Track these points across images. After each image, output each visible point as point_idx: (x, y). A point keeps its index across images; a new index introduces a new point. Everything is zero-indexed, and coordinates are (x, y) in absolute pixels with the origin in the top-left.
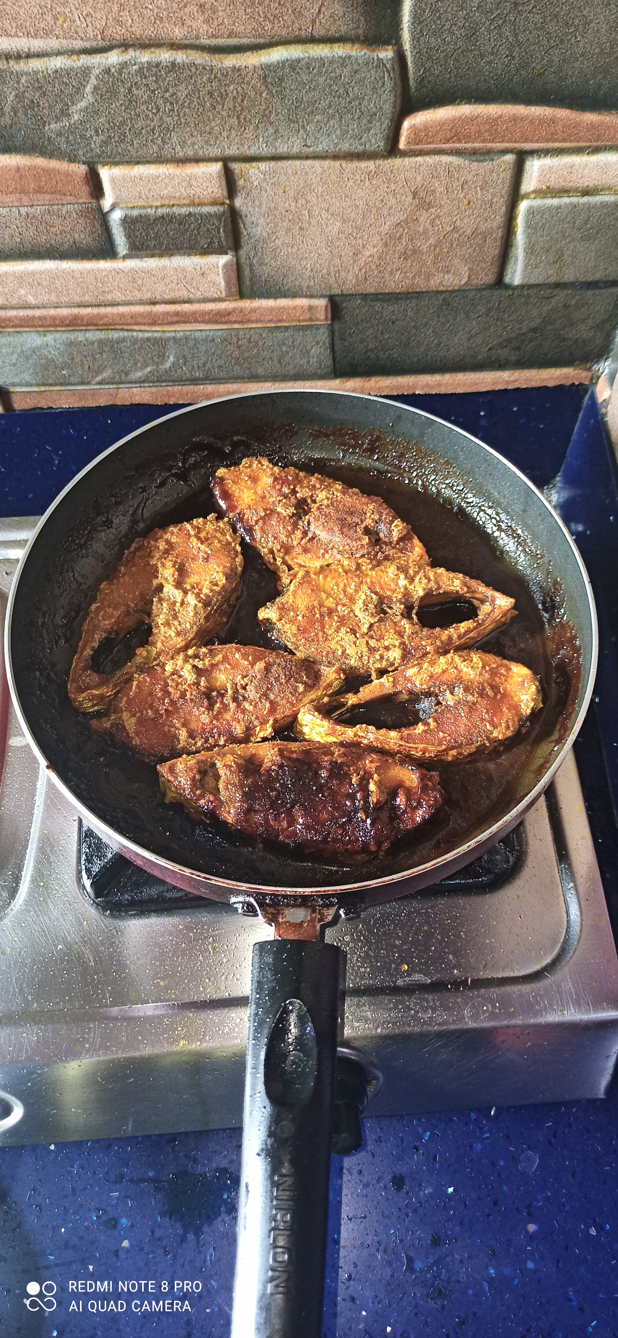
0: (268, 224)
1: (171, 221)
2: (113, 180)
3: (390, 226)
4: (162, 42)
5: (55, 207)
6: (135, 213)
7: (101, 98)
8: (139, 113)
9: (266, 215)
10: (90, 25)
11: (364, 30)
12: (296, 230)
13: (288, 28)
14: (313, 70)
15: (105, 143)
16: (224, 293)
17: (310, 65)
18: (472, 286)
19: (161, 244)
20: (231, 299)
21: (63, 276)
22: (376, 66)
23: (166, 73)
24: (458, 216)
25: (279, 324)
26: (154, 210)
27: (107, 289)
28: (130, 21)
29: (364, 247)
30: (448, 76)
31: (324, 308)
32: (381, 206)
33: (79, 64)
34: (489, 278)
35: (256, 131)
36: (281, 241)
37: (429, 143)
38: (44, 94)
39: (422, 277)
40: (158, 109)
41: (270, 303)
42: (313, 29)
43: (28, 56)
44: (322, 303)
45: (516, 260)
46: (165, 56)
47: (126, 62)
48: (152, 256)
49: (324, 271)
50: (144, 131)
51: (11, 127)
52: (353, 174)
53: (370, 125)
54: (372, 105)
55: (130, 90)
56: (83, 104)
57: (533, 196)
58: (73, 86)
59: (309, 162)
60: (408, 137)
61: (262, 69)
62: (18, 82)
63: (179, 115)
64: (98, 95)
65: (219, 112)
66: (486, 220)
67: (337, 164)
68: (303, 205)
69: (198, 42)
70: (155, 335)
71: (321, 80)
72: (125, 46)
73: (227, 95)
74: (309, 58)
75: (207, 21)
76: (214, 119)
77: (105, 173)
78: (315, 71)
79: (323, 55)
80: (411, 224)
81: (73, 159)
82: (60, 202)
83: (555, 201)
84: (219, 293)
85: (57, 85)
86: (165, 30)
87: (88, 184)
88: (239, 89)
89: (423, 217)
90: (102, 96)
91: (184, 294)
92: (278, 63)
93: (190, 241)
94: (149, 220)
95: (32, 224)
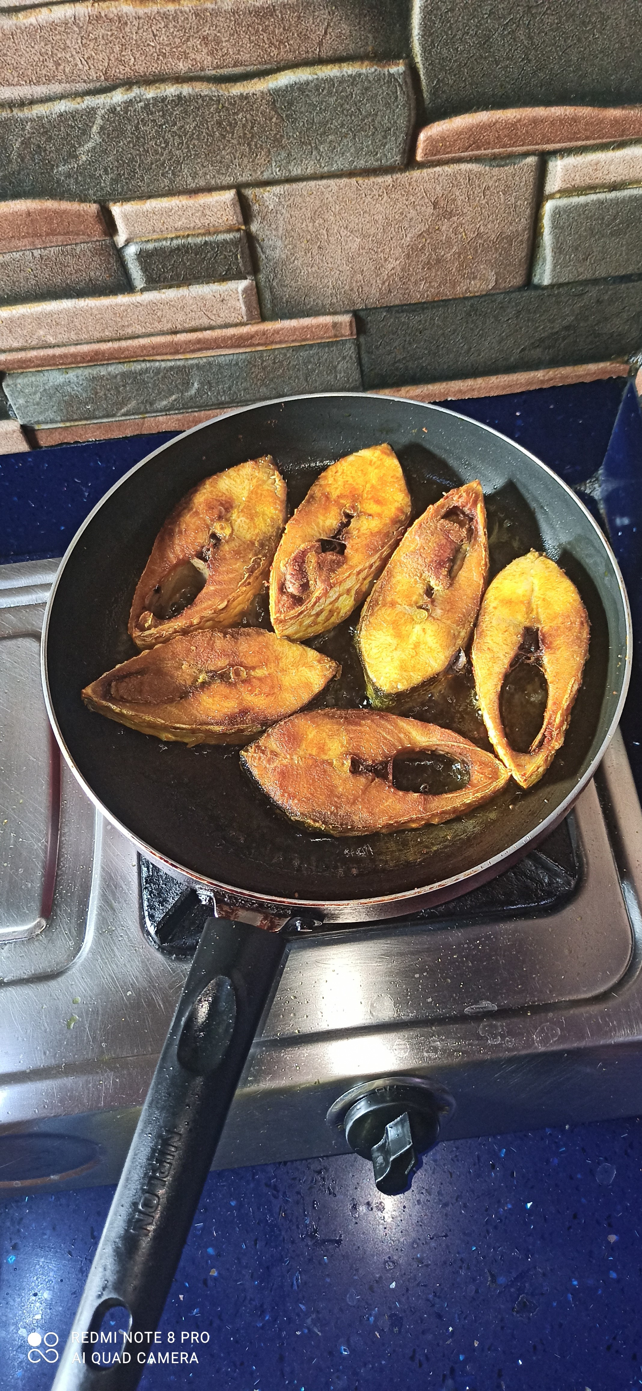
0: (286, 246)
1: (187, 252)
2: (126, 217)
3: (412, 238)
4: (167, 76)
5: (69, 247)
6: (150, 246)
7: (108, 137)
8: (148, 148)
9: (284, 238)
10: (92, 67)
11: (373, 47)
12: (315, 251)
13: (295, 52)
14: (323, 91)
15: (115, 181)
16: (245, 318)
17: (318, 86)
18: (500, 289)
19: (178, 275)
20: (253, 322)
21: (81, 314)
22: (388, 81)
23: (172, 108)
24: (482, 222)
25: (303, 343)
26: (169, 242)
27: (126, 323)
28: (133, 59)
29: (386, 260)
30: (463, 85)
31: (348, 324)
32: (401, 218)
33: (84, 106)
34: (518, 280)
35: (268, 156)
36: (300, 261)
37: (447, 153)
38: (50, 137)
39: (448, 285)
40: (167, 143)
41: (294, 323)
42: (320, 51)
43: (32, 102)
44: (346, 319)
45: (544, 260)
46: (171, 90)
47: (131, 100)
48: (170, 287)
49: (347, 287)
50: (154, 166)
51: (19, 174)
52: (370, 189)
53: (385, 141)
54: (386, 121)
55: (137, 128)
56: (90, 145)
57: (558, 196)
58: (79, 128)
59: (324, 182)
60: (425, 149)
61: (271, 94)
62: (23, 129)
63: (188, 147)
64: (104, 134)
65: (229, 141)
66: (511, 224)
67: (353, 181)
68: (320, 225)
69: (203, 73)
70: (178, 363)
71: (332, 100)
72: (128, 84)
73: (236, 123)
74: (317, 79)
75: (211, 53)
76: (224, 149)
77: (117, 210)
78: (325, 92)
79: (332, 75)
80: (434, 235)
81: (83, 200)
82: (74, 242)
83: (582, 199)
84: (240, 318)
85: (62, 129)
86: (169, 65)
87: (101, 223)
88: (248, 116)
89: (445, 226)
90: (109, 135)
91: (205, 322)
92: (287, 87)
93: (207, 269)
94: (165, 252)
95: (46, 266)
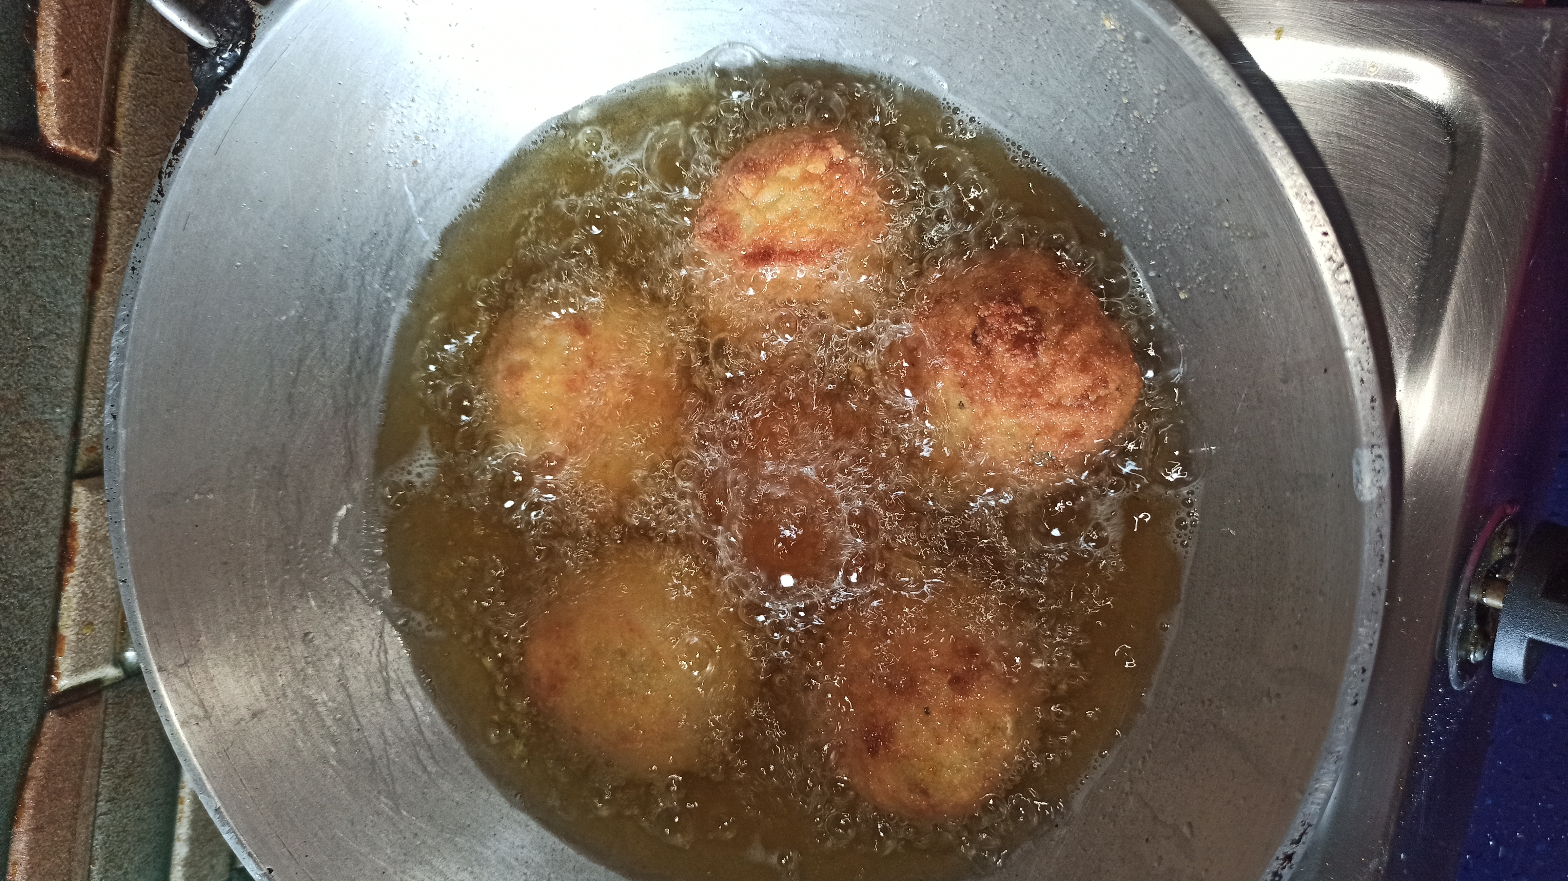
2: (77, 670)
37: (98, 104)
60: (82, 145)
67: (106, 278)
77: (64, 683)
81: (35, 741)
87: (78, 710)
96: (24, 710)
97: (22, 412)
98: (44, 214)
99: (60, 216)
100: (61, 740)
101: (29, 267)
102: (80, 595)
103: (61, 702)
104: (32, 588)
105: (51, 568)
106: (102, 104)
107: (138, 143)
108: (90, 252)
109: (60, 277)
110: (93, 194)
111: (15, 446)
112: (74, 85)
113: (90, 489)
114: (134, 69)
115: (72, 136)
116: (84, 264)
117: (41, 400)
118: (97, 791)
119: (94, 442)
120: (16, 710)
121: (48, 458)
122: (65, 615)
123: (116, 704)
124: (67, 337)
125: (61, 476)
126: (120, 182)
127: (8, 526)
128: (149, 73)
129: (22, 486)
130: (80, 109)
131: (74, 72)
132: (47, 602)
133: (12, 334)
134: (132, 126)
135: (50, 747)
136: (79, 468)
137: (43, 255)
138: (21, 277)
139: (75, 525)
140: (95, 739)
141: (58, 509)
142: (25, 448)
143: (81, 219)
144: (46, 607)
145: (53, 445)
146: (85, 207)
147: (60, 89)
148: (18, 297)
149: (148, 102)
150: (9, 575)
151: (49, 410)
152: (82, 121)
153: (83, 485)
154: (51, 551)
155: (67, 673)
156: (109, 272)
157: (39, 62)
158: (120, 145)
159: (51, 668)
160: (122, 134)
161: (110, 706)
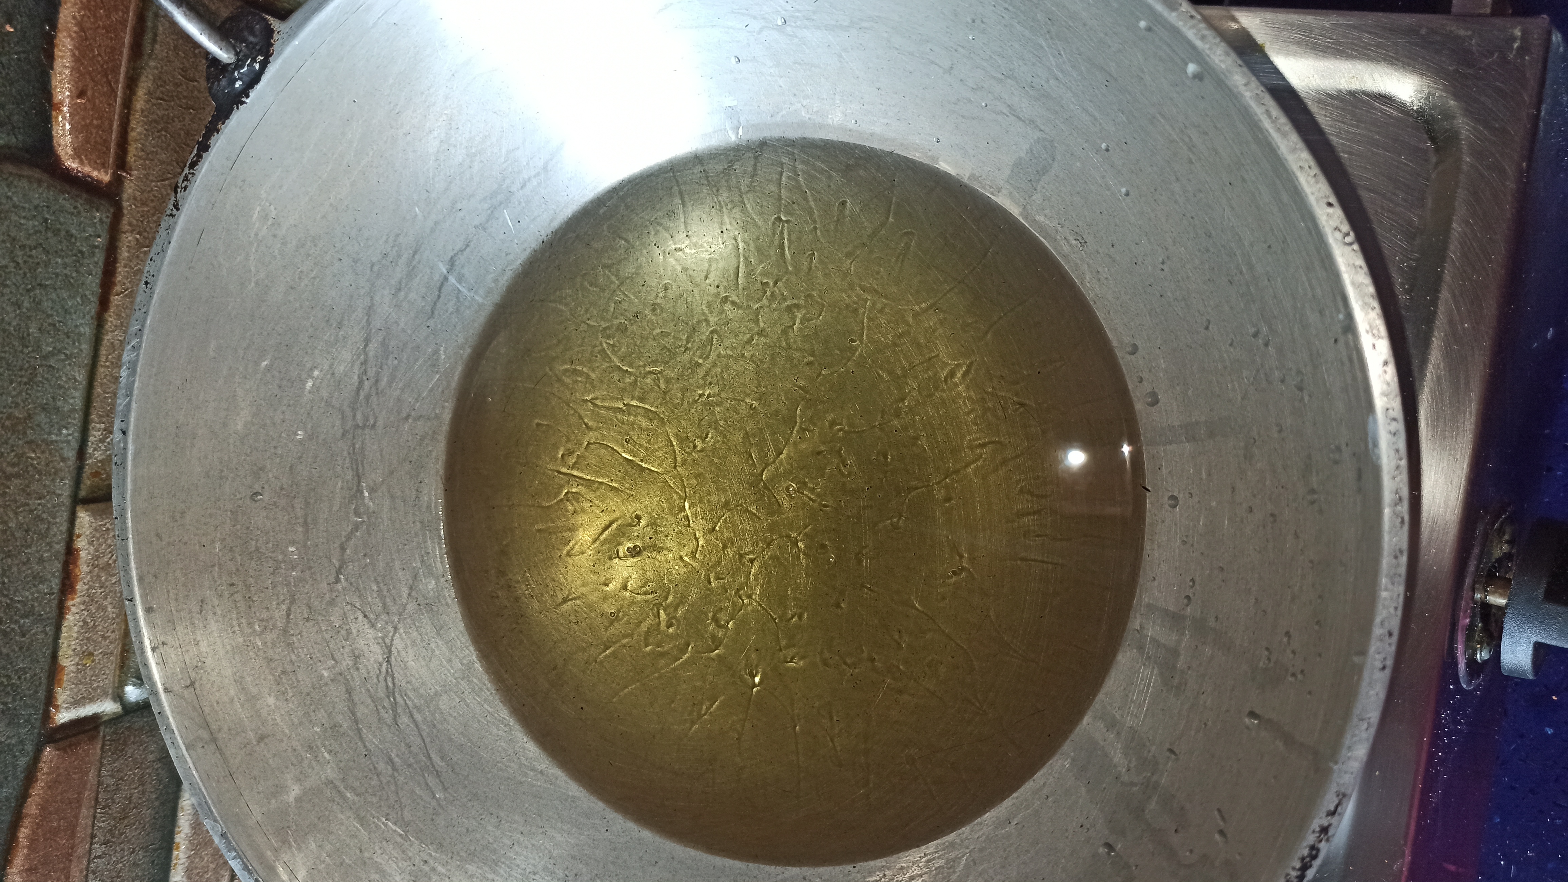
2: (77, 703)
5: (101, 797)
35: (38, 446)
37: (111, 126)
53: (63, 233)
54: (30, 224)
60: (94, 164)
67: (115, 301)
77: (65, 714)
81: (31, 774)
95: (121, 834)
96: (22, 742)
97: (29, 431)
98: (57, 232)
99: (72, 236)
100: (58, 776)
101: (40, 285)
102: (81, 624)
103: (58, 736)
104: (33, 615)
105: (53, 594)
106: (115, 127)
107: (149, 168)
108: (100, 273)
109: (70, 297)
110: (104, 216)
111: (21, 466)
112: (89, 106)
113: (94, 514)
114: (146, 94)
115: (86, 156)
116: (94, 285)
117: (48, 420)
118: (92, 833)
119: (99, 467)
120: (13, 742)
121: (53, 480)
122: (65, 645)
123: (113, 740)
124: (75, 358)
125: (66, 500)
126: (131, 206)
127: (11, 548)
128: (161, 99)
129: (27, 508)
130: (94, 131)
131: (89, 93)
132: (48, 629)
133: (22, 352)
134: (143, 151)
135: (46, 783)
136: (83, 493)
137: (54, 274)
138: (32, 294)
139: (78, 550)
140: (92, 775)
141: (62, 533)
142: (30, 469)
143: (92, 239)
144: (47, 634)
145: (58, 467)
146: (96, 228)
147: (75, 110)
148: (29, 314)
149: (160, 127)
150: (11, 599)
151: (56, 431)
152: (96, 142)
153: (87, 511)
154: (53, 575)
155: (66, 706)
156: (118, 295)
157: (54, 83)
158: (131, 169)
159: (50, 700)
160: (134, 158)
161: (107, 743)
